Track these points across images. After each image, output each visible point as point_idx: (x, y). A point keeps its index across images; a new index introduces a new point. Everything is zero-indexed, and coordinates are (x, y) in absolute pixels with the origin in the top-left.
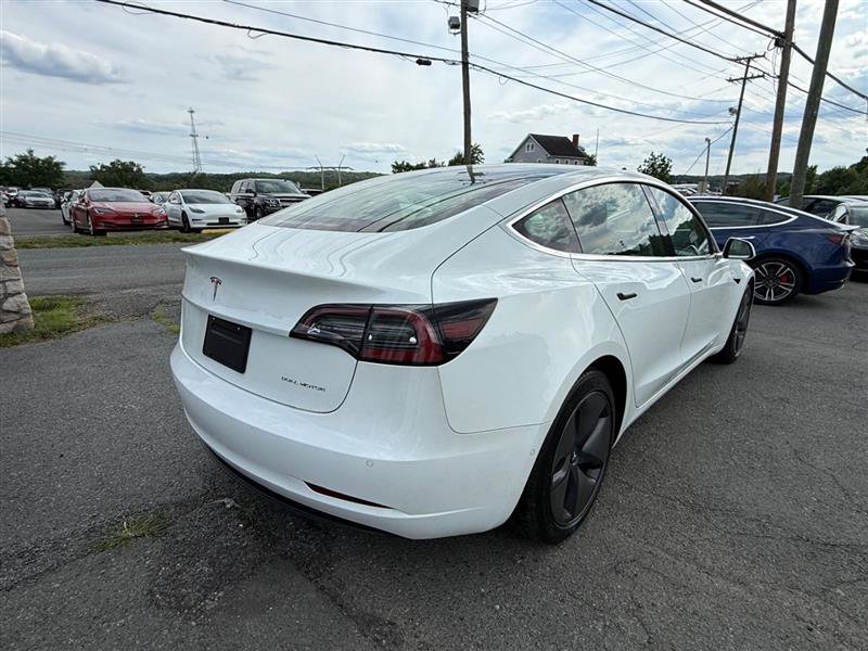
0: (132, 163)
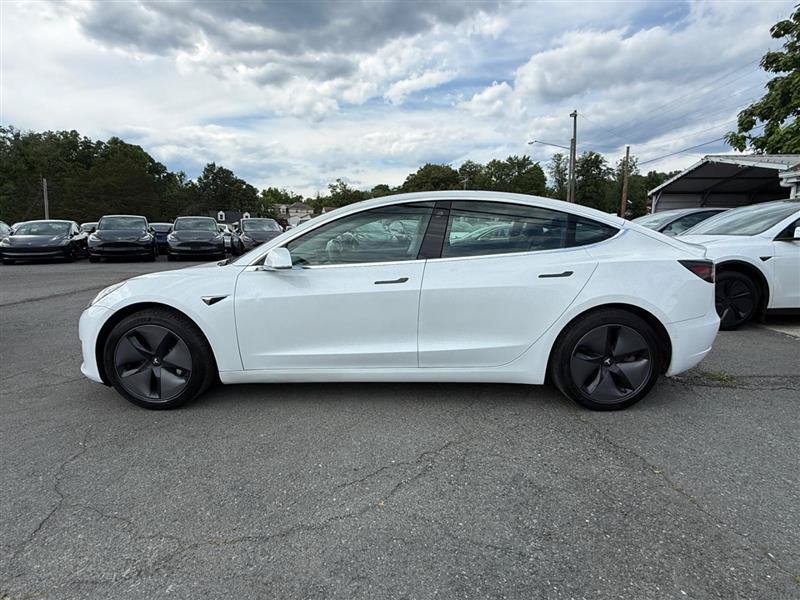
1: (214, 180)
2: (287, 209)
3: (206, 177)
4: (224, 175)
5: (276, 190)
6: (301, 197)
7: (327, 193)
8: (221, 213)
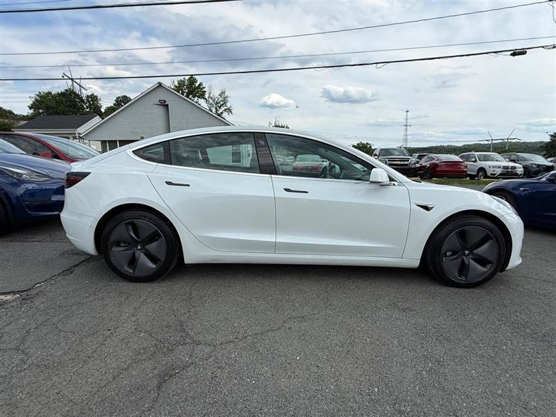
0: (368, 144)
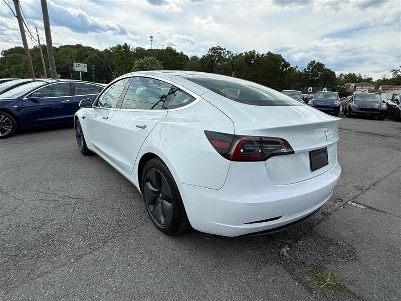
1: (313, 69)
2: (355, 87)
3: (308, 68)
4: (320, 66)
5: (354, 75)
6: (371, 79)
7: (390, 76)
8: (311, 88)
